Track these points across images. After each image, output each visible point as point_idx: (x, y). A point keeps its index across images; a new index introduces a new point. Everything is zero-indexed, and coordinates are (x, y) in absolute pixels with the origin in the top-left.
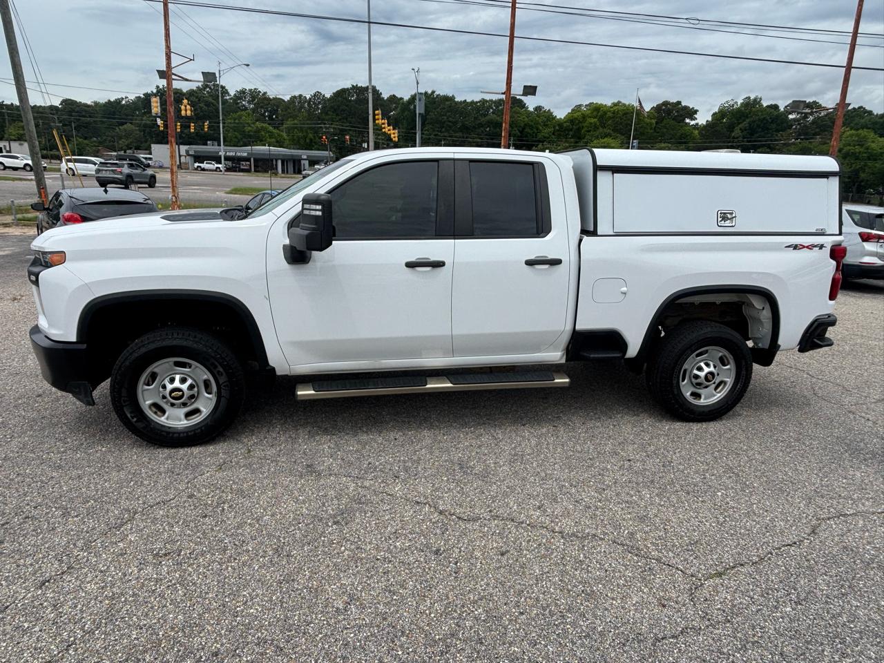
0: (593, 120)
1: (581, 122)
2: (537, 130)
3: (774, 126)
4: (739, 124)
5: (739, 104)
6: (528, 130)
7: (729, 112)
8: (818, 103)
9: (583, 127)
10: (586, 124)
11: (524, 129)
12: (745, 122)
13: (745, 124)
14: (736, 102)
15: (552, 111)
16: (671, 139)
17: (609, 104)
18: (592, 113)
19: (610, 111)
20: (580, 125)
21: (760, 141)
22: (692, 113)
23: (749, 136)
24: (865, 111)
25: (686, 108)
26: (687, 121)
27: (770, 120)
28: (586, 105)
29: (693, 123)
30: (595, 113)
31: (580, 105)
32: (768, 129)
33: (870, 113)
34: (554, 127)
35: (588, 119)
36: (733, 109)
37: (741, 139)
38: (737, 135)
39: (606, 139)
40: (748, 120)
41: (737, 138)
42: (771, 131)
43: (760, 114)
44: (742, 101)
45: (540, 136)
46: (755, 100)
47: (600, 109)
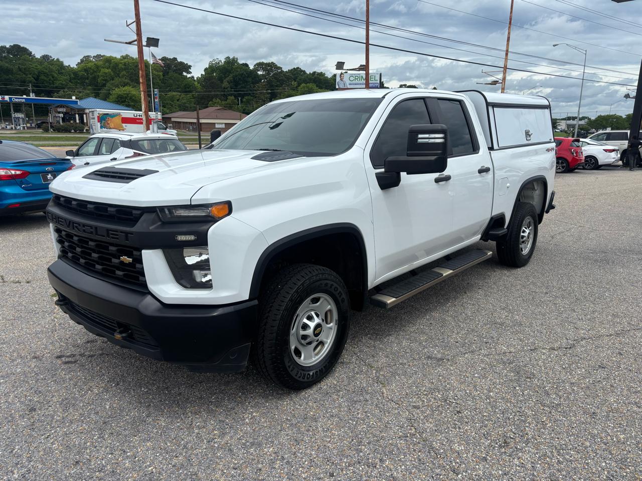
0: (107, 71)
1: (95, 72)
2: (53, 78)
3: (250, 79)
4: (225, 77)
5: (223, 62)
6: (42, 77)
7: (216, 68)
8: (275, 64)
9: (98, 76)
10: (100, 74)
11: (38, 76)
12: (230, 77)
13: (230, 78)
14: (221, 61)
15: (61, 60)
16: (178, 89)
17: (119, 57)
18: (104, 64)
19: (121, 63)
20: (96, 74)
21: (243, 91)
22: (187, 68)
23: (234, 87)
24: (302, 71)
25: (181, 63)
26: (185, 74)
27: (247, 75)
28: (94, 57)
29: (189, 76)
30: (107, 64)
31: (88, 56)
32: (247, 82)
33: (304, 72)
34: (70, 75)
35: (102, 70)
36: (219, 66)
37: (229, 89)
38: (227, 86)
39: (126, 88)
40: (231, 75)
41: (227, 88)
42: (249, 83)
43: (239, 70)
44: (224, 60)
45: (57, 83)
46: (233, 59)
47: (111, 60)
